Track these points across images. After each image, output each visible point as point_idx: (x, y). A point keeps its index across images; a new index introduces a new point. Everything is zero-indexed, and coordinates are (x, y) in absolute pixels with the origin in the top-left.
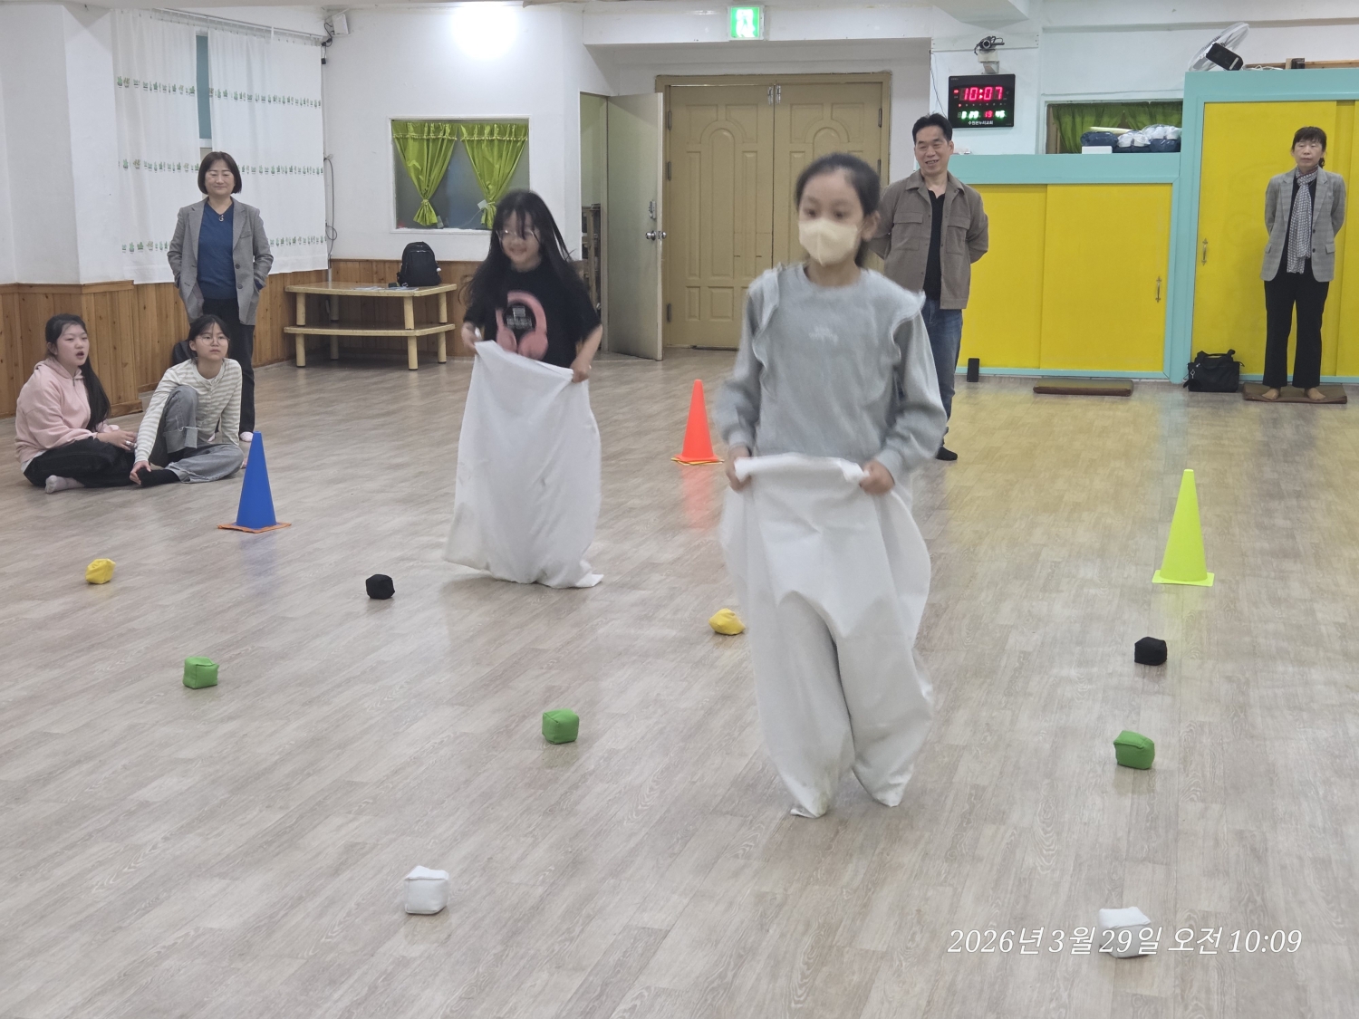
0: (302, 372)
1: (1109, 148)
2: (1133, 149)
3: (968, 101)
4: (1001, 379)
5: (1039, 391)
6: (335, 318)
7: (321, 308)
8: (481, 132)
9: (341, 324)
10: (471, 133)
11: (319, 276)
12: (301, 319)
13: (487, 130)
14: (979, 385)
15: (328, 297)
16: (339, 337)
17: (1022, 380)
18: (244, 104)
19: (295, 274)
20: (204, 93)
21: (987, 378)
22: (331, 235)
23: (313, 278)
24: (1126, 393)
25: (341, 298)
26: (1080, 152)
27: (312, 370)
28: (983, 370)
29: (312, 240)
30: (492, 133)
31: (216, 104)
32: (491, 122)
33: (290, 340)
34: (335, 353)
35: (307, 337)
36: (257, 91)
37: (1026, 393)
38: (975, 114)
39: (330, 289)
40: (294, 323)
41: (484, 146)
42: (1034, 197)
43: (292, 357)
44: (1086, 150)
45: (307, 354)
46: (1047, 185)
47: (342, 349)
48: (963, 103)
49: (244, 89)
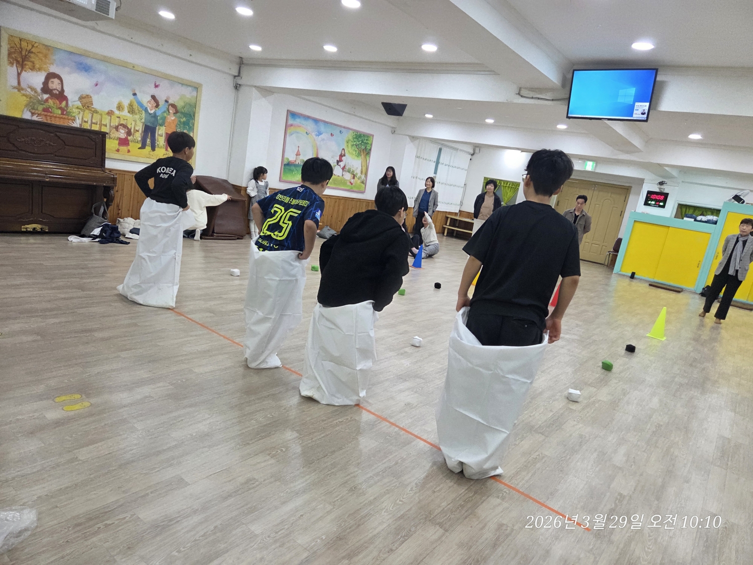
0: (445, 237)
1: (693, 220)
2: (701, 221)
3: (652, 199)
4: (641, 280)
5: (650, 285)
6: (457, 225)
7: (454, 222)
8: (507, 184)
9: (458, 227)
10: (504, 184)
11: (456, 214)
12: (448, 224)
13: (508, 184)
14: (633, 280)
15: (457, 220)
16: (457, 230)
17: (646, 281)
18: (447, 167)
19: (450, 212)
20: (437, 163)
21: (637, 279)
22: (461, 204)
23: (454, 214)
24: (679, 292)
25: (460, 220)
26: (683, 219)
27: (447, 237)
28: (635, 276)
29: (455, 205)
30: (510, 185)
31: (440, 166)
32: (510, 182)
33: (444, 228)
34: (455, 235)
35: (448, 229)
36: (451, 164)
37: (647, 285)
38: (653, 203)
39: (458, 218)
40: (446, 225)
41: (507, 188)
42: (665, 229)
43: (443, 233)
44: (685, 219)
45: (447, 233)
46: (669, 227)
47: (456, 234)
48: (650, 199)
49: (448, 163)
